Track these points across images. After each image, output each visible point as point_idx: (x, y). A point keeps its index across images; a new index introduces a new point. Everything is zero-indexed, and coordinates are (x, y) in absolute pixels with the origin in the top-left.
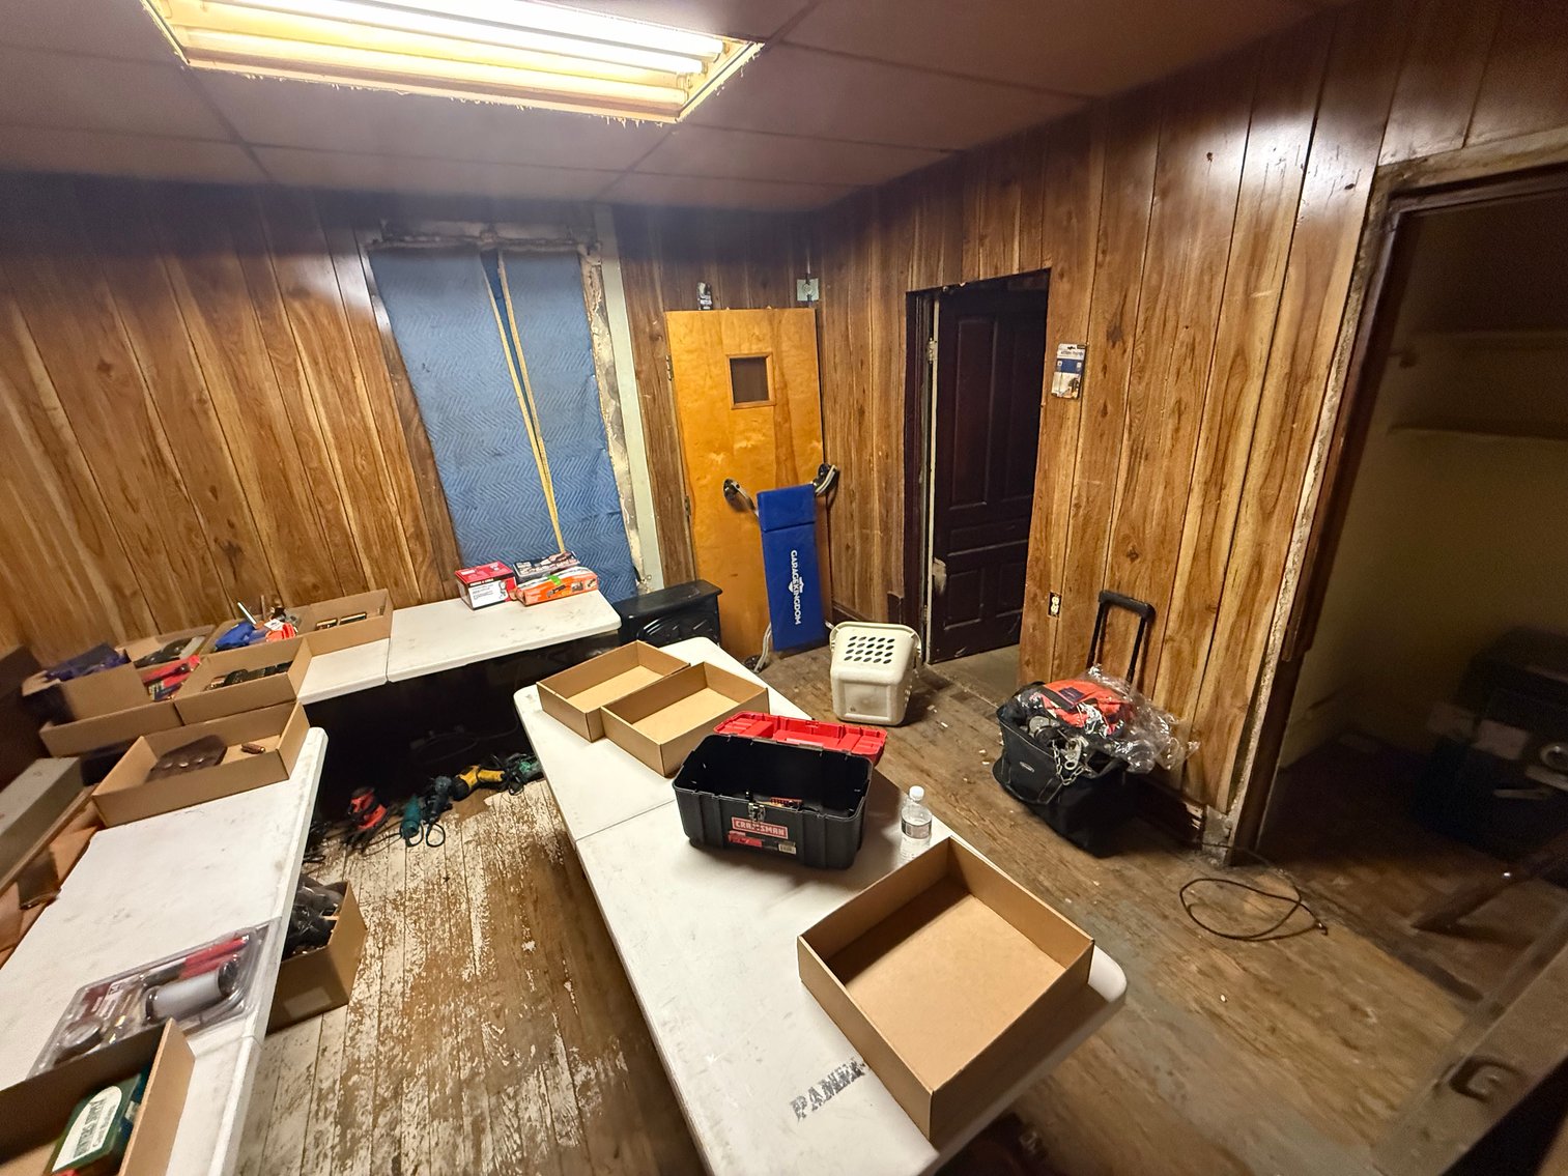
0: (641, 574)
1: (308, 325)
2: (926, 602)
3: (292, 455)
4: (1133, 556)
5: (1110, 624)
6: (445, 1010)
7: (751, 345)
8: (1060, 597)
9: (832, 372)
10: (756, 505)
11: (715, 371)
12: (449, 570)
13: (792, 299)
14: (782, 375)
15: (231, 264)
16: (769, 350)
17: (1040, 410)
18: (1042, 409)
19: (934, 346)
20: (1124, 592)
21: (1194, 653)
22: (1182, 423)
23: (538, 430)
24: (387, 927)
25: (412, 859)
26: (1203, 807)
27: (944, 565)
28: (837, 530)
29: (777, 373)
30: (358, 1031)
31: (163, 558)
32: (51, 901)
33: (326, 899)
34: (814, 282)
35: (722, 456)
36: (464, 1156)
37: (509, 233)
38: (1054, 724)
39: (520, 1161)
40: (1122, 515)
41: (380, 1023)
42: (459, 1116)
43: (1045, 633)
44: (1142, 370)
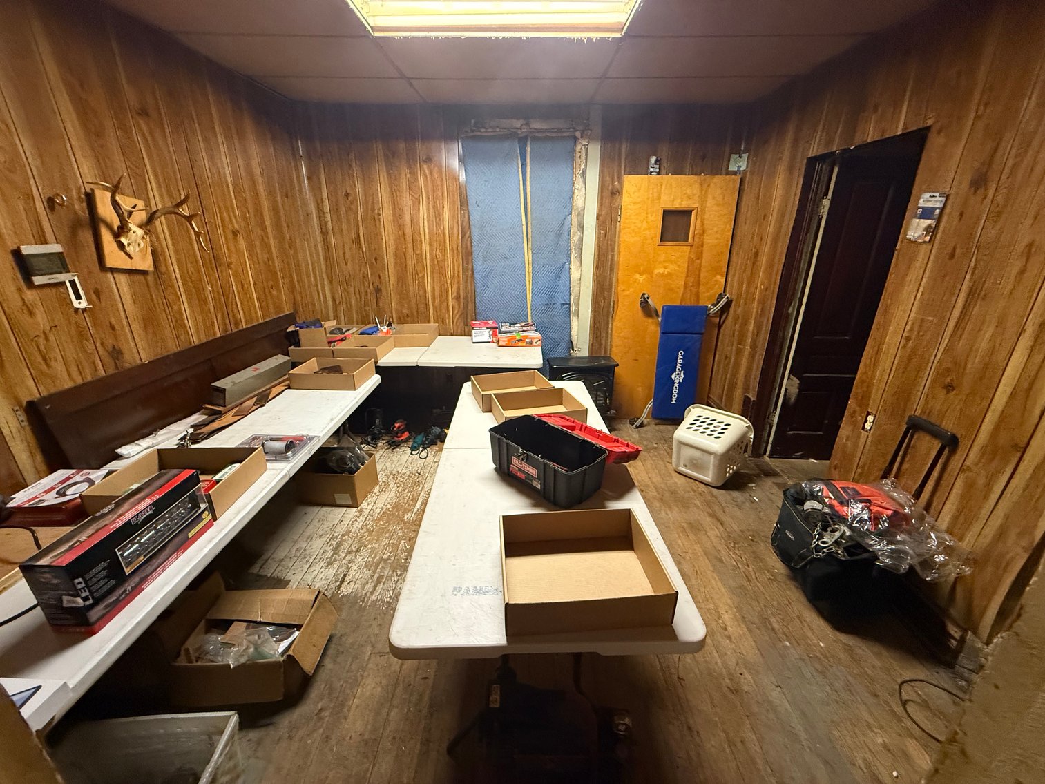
0: (575, 346)
1: (428, 178)
2: (775, 409)
3: (410, 245)
4: (949, 388)
5: (914, 447)
6: (391, 528)
7: (682, 201)
8: (875, 416)
9: (743, 224)
10: (660, 314)
11: (651, 218)
12: (469, 320)
13: (724, 169)
14: (702, 223)
15: (402, 146)
16: (696, 206)
17: (894, 253)
18: (896, 252)
19: (826, 203)
20: (933, 420)
21: (989, 486)
22: (1029, 266)
23: (530, 246)
24: (387, 484)
25: (409, 461)
26: (965, 631)
27: (798, 382)
28: (722, 343)
29: (698, 222)
30: (356, 520)
31: (352, 289)
32: (263, 406)
33: (364, 458)
34: (745, 156)
35: (644, 277)
36: (369, 587)
37: (537, 125)
38: (827, 510)
39: (388, 602)
40: (946, 350)
41: (365, 520)
42: (374, 572)
43: (856, 445)
44: (999, 215)
